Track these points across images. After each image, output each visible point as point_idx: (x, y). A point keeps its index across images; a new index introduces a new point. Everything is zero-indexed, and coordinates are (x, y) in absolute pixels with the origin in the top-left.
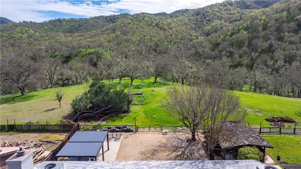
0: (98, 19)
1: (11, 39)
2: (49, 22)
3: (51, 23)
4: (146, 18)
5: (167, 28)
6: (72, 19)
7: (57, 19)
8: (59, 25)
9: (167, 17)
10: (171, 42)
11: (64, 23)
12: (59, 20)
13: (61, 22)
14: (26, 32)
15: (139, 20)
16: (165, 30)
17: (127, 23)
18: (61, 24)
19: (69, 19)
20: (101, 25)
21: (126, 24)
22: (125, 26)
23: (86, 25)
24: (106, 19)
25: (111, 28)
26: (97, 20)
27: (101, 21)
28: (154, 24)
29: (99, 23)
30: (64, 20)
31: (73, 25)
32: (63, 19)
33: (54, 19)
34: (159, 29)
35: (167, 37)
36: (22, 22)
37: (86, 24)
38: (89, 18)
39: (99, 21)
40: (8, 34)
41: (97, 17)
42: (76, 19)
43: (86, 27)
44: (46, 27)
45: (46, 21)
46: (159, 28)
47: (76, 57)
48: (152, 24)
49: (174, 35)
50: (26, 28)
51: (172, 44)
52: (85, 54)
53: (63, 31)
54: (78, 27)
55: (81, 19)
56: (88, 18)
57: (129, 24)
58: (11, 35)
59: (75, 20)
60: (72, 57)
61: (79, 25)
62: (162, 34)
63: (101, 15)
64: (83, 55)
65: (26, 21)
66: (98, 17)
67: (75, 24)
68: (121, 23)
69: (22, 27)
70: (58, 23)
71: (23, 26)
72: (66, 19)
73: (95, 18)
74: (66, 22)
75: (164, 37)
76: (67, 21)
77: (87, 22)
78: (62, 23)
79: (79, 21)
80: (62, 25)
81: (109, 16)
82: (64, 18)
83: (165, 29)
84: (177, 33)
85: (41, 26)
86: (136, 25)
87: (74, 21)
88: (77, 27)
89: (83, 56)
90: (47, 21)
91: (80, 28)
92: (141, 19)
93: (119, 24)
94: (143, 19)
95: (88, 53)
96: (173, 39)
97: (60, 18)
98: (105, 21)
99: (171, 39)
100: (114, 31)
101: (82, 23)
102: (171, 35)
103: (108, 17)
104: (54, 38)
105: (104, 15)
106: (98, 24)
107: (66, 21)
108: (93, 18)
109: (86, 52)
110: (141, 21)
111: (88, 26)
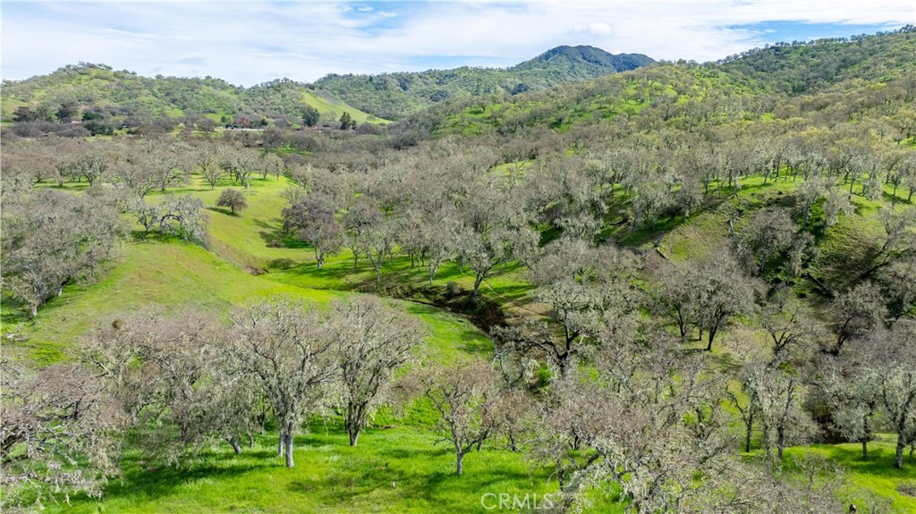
1: (604, 117)
2: (745, 57)
3: (750, 60)
6: (826, 41)
7: (772, 48)
8: (773, 66)
11: (794, 56)
12: (777, 49)
13: (782, 57)
14: (650, 95)
18: (783, 62)
19: (812, 42)
23: (870, 59)
30: (796, 48)
31: (818, 65)
32: (791, 43)
33: (763, 47)
37: (871, 55)
38: (898, 28)
40: (600, 103)
42: (840, 40)
43: (867, 69)
45: (736, 57)
47: (706, 214)
52: (755, 200)
53: (778, 86)
54: (838, 69)
55: (860, 39)
56: (891, 30)
58: (607, 105)
59: (837, 45)
60: (687, 215)
61: (843, 61)
64: (741, 208)
67: (829, 59)
70: (772, 58)
72: (804, 43)
74: (801, 55)
76: (806, 51)
77: (878, 46)
78: (785, 58)
79: (848, 45)
80: (782, 66)
82: (795, 42)
87: (830, 49)
88: (832, 69)
89: (740, 212)
90: (739, 53)
91: (843, 70)
95: (767, 197)
97: (782, 43)
101: (856, 52)
104: (706, 116)
107: (801, 51)
109: (764, 190)
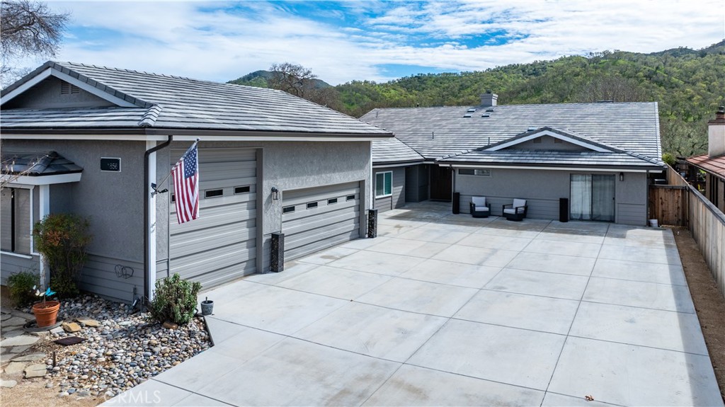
0: (505, 72)
2: (399, 82)
3: (403, 84)
4: (621, 62)
5: (681, 82)
6: (447, 74)
7: (416, 77)
8: (418, 88)
9: (688, 57)
10: (689, 116)
11: (430, 83)
12: (419, 78)
13: (422, 82)
14: (356, 100)
15: (602, 65)
16: (673, 88)
17: (570, 74)
18: (423, 86)
19: (439, 74)
20: (510, 84)
21: (567, 75)
22: (565, 80)
23: (476, 85)
24: (523, 71)
25: (533, 87)
26: (501, 74)
27: (512, 75)
28: (641, 74)
29: (507, 81)
30: (430, 77)
31: (447, 88)
32: (427, 74)
33: (410, 76)
34: (655, 85)
35: (675, 104)
36: (350, 83)
37: (476, 83)
38: (485, 70)
39: (506, 77)
41: (502, 68)
42: (454, 74)
43: (476, 90)
44: (392, 91)
45: (394, 81)
46: (656, 82)
48: (636, 72)
49: (699, 97)
50: (357, 94)
51: (691, 119)
54: (459, 90)
55: (466, 74)
56: (481, 70)
57: (577, 75)
59: (453, 77)
61: (461, 86)
62: (663, 96)
63: (512, 64)
65: (357, 80)
66: (505, 68)
67: (452, 84)
68: (555, 74)
69: (351, 91)
70: (416, 83)
71: (353, 91)
72: (434, 75)
73: (498, 71)
74: (434, 82)
75: (667, 103)
76: (437, 80)
77: (479, 78)
78: (425, 84)
79: (461, 77)
80: (424, 89)
81: (531, 65)
82: (429, 74)
83: (674, 85)
84: (709, 93)
85: (384, 89)
86: (591, 79)
87: (450, 79)
88: (456, 90)
91: (462, 91)
92: (608, 64)
93: (550, 76)
94: (614, 64)
96: (693, 107)
97: (421, 74)
98: (522, 75)
99: (688, 108)
100: (539, 92)
101: (467, 81)
102: (690, 99)
103: (529, 67)
105: (520, 63)
106: (504, 84)
107: (433, 80)
108: (494, 70)
110: (608, 68)
111: (480, 88)
